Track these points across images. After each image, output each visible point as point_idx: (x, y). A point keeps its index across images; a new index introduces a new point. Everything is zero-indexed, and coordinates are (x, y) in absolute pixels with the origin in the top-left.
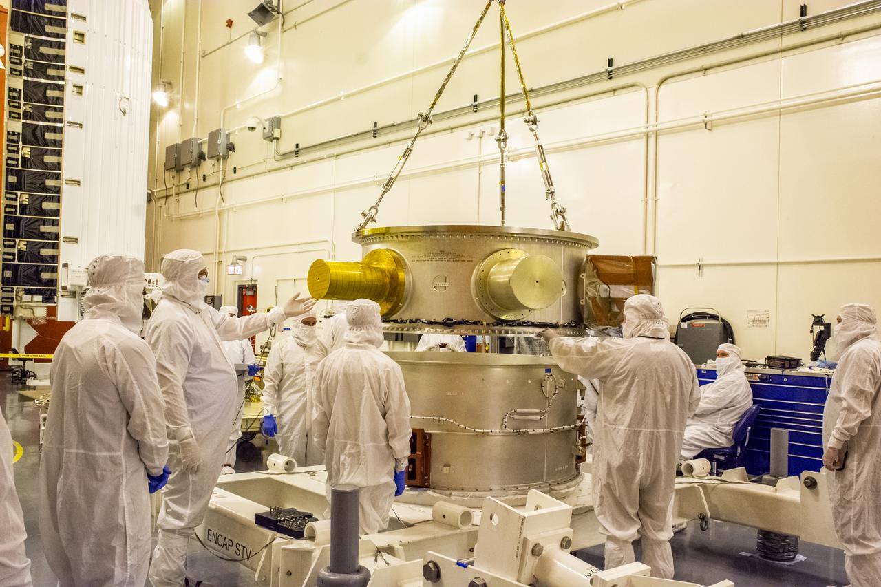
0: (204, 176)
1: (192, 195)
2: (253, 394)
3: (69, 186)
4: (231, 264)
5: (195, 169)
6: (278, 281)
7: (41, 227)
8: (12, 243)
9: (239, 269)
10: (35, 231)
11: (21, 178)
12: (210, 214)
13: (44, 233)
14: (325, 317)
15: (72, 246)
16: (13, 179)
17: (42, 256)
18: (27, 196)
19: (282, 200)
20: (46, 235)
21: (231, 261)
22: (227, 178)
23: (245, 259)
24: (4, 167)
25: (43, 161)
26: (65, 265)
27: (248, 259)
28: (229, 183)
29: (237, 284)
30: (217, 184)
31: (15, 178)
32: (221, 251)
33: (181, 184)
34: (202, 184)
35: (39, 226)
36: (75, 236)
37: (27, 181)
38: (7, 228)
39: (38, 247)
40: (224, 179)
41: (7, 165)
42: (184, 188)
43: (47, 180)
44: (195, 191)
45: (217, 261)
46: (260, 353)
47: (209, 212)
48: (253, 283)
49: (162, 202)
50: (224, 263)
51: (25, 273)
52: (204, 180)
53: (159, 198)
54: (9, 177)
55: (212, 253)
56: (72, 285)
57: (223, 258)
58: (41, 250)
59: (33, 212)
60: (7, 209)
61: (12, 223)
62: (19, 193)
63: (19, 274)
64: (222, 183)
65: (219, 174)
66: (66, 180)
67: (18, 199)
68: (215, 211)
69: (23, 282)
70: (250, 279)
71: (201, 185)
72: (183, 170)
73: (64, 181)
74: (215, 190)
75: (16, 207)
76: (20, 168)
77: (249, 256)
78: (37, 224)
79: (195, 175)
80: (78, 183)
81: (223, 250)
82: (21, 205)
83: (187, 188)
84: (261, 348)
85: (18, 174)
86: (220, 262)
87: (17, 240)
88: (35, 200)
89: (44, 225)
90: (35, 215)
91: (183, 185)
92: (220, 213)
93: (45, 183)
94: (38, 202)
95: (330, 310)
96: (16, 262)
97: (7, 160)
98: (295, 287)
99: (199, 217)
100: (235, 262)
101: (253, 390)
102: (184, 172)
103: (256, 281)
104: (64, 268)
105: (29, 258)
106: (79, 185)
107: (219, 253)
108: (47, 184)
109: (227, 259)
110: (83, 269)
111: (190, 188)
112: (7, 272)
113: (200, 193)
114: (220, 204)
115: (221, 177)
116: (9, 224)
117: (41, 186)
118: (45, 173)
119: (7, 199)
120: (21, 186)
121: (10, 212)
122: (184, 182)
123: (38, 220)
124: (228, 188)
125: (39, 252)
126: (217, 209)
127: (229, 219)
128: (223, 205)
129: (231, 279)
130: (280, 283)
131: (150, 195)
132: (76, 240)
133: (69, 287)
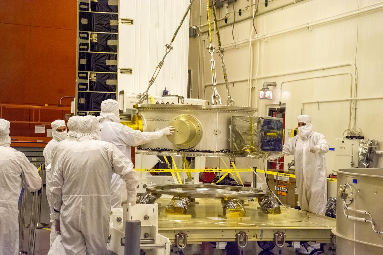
0: (240, 10)
1: (230, 28)
2: (271, 207)
3: (124, 25)
4: (262, 90)
5: (232, 5)
6: (304, 104)
7: (107, 61)
8: (85, 75)
9: (268, 94)
10: (101, 64)
11: (91, 20)
12: (245, 44)
13: (109, 66)
14: (347, 137)
15: (128, 76)
16: (85, 21)
17: (108, 85)
18: (96, 36)
19: (309, 28)
20: (111, 68)
21: (262, 87)
22: (260, 11)
23: (274, 85)
24: (78, 11)
25: (107, 5)
26: (122, 93)
27: (277, 84)
28: (261, 16)
29: (268, 108)
30: (250, 18)
31: (86, 20)
32: (253, 78)
33: (221, 19)
34: (239, 18)
35: (105, 60)
36: (130, 68)
37: (95, 22)
38: (81, 63)
39: (104, 78)
40: (256, 12)
41: (81, 9)
42: (223, 23)
43: (111, 21)
44: (233, 25)
45: (251, 87)
46: (287, 171)
47: (244, 43)
48: (282, 106)
49: (205, 36)
50: (256, 89)
51: (95, 100)
52: (240, 14)
53: (203, 33)
54: (82, 19)
55: (247, 81)
56: (126, 110)
57: (256, 84)
58: (107, 80)
59: (100, 49)
60: (81, 47)
61: (84, 58)
62: (90, 33)
63: (91, 100)
64: (255, 16)
65: (252, 9)
66: (122, 20)
67: (89, 38)
68: (249, 42)
69: (94, 108)
70: (279, 103)
71: (237, 20)
72: (222, 6)
73: (120, 21)
74: (249, 23)
75: (87, 45)
76: (90, 11)
77: (278, 81)
78: (104, 58)
79: (232, 11)
80: (132, 22)
81: (255, 77)
82: (91, 43)
83: (226, 22)
84: (289, 165)
85: (89, 16)
86: (253, 88)
87: (89, 73)
88: (103, 38)
89: (109, 59)
90: (101, 51)
91: (223, 19)
92: (253, 45)
93: (109, 23)
94: (104, 40)
95: (352, 130)
96: (88, 91)
97: (80, 5)
98: (319, 109)
99: (236, 48)
100: (266, 87)
101: (271, 203)
102: (223, 8)
103: (284, 104)
104: (121, 95)
105: (98, 88)
106: (132, 23)
107: (253, 80)
108: (111, 24)
109: (259, 85)
110: (135, 96)
111: (229, 22)
112: (82, 99)
113: (236, 26)
114: (253, 36)
115: (254, 10)
116: (83, 59)
117: (107, 26)
118: (109, 15)
119: (81, 38)
120: (91, 26)
121: (83, 49)
122: (223, 17)
123: (105, 55)
124: (261, 20)
125: (105, 83)
126: (251, 40)
127: (261, 49)
128: (256, 36)
129: (263, 103)
130: (306, 106)
131: (196, 30)
132: (131, 71)
133: (125, 111)
